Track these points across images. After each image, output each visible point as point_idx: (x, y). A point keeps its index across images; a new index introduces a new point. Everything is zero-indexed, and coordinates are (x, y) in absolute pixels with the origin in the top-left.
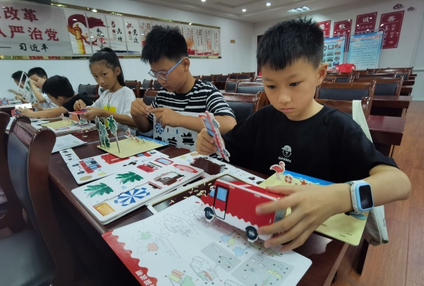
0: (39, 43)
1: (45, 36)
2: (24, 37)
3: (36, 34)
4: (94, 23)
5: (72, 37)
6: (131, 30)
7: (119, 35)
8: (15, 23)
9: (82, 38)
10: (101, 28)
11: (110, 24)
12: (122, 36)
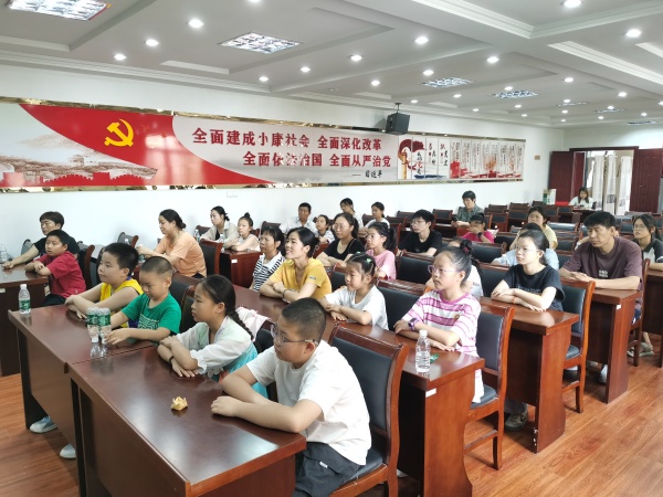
0: (377, 169)
1: (382, 163)
2: (369, 164)
3: (377, 162)
4: (418, 146)
5: (400, 161)
6: (443, 151)
7: (433, 158)
8: (367, 153)
9: (407, 163)
10: (421, 151)
11: (428, 148)
12: (435, 158)
